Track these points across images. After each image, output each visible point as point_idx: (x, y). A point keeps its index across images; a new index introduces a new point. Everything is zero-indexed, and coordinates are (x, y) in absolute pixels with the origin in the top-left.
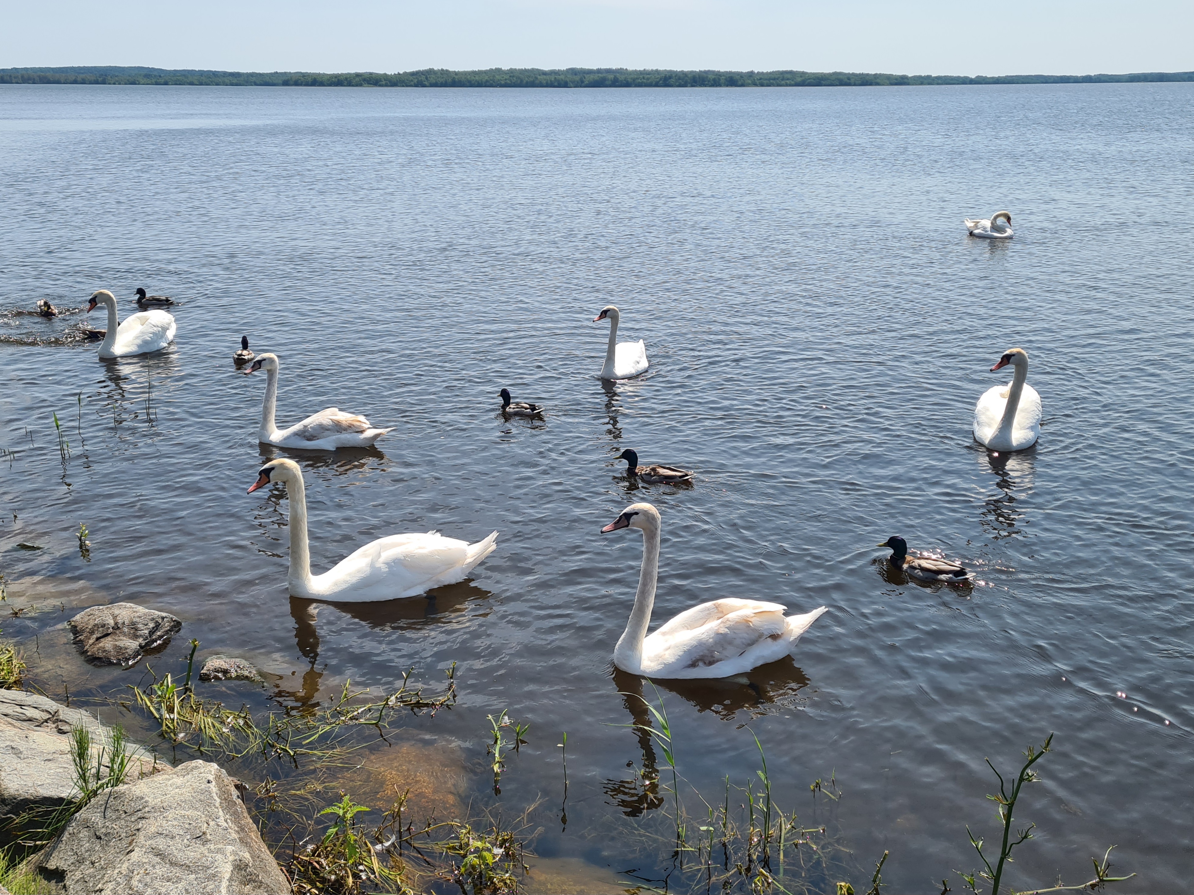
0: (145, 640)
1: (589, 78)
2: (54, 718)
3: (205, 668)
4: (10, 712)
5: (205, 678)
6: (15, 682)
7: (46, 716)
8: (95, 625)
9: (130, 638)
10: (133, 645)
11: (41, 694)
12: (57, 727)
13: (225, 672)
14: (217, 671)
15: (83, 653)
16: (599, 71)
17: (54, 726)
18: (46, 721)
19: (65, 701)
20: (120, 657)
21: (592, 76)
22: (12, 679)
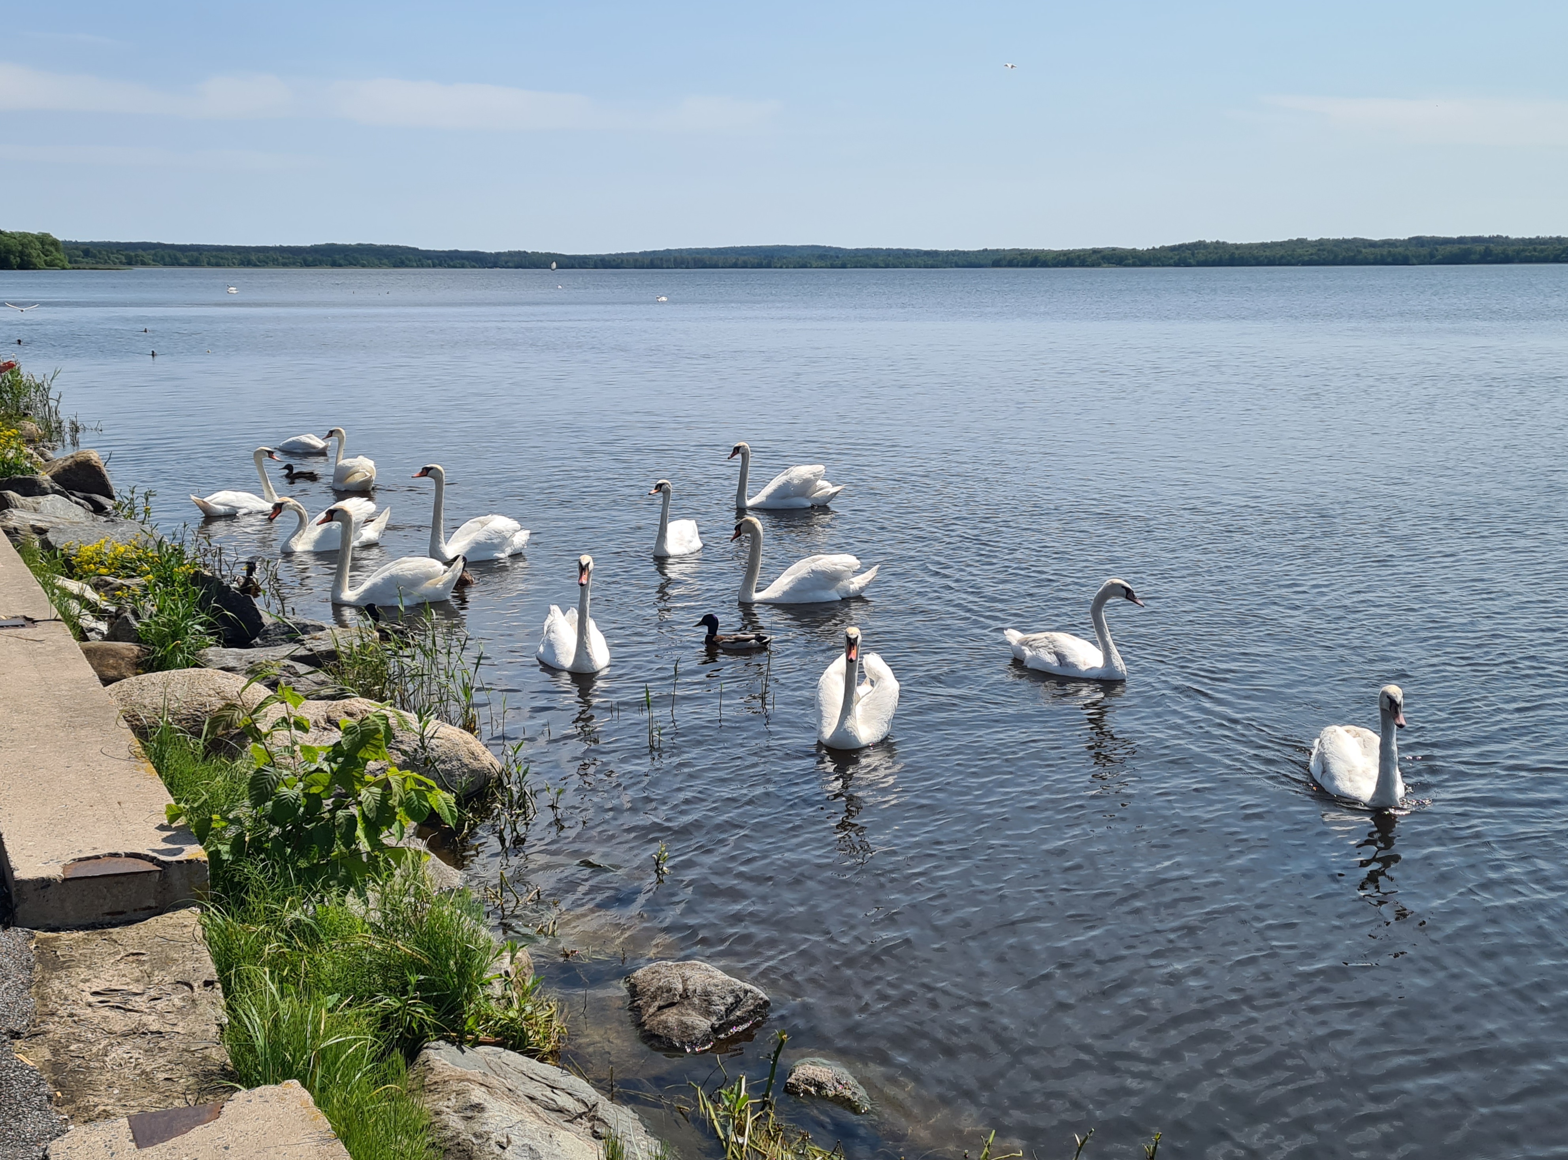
0: (719, 1019)
1: (1442, 250)
2: (590, 1113)
3: (793, 1076)
4: (537, 1094)
5: (791, 1090)
6: (551, 1052)
7: (582, 1109)
8: (658, 988)
9: (701, 1014)
10: (702, 1024)
11: (580, 1075)
12: (592, 1127)
13: (820, 1086)
14: (809, 1082)
15: (640, 1025)
16: (1461, 240)
17: (589, 1125)
18: (580, 1116)
19: (608, 1092)
20: (685, 1040)
21: (1449, 248)
22: (548, 1048)
